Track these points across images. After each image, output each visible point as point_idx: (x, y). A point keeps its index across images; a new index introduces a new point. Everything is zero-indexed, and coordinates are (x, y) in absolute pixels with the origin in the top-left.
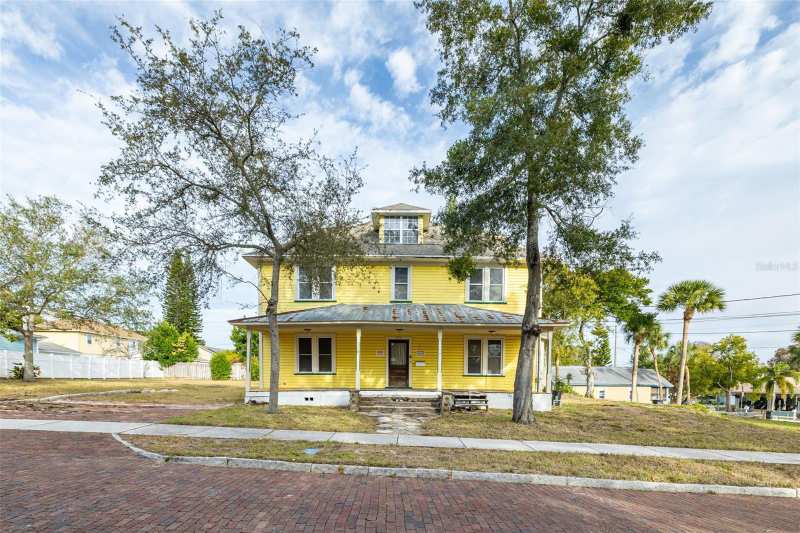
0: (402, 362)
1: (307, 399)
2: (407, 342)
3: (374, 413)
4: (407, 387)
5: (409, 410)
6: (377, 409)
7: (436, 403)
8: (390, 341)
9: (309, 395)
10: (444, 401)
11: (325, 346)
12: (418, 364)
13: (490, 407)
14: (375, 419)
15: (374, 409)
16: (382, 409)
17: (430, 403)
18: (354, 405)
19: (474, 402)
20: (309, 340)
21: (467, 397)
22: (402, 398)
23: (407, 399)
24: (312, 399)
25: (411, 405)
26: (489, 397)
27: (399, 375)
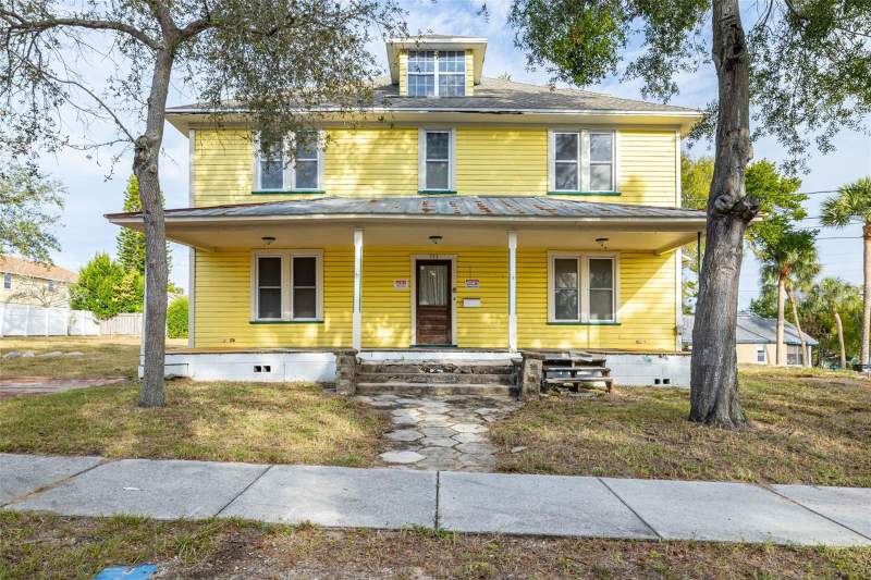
0: (440, 301)
1: (258, 369)
2: (448, 263)
3: (385, 399)
4: (448, 345)
5: (456, 391)
6: (392, 388)
7: (510, 375)
8: (419, 263)
9: (264, 360)
10: (528, 372)
11: (305, 271)
12: (467, 303)
13: (615, 383)
14: (385, 415)
15: (386, 389)
16: (402, 389)
17: (496, 377)
18: (344, 383)
19: (583, 372)
20: (277, 261)
21: (568, 363)
22: (443, 367)
23: (451, 369)
24: (268, 369)
25: (458, 380)
26: (611, 361)
27: (434, 323)
